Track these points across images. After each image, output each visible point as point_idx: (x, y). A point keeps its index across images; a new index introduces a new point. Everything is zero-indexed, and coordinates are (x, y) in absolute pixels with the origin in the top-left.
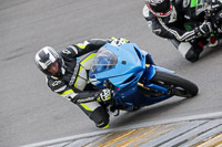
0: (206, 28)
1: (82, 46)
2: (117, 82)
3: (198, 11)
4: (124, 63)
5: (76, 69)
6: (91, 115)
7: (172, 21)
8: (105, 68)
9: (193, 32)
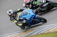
0: (39, 9)
1: (19, 10)
2: (27, 18)
3: (37, 5)
4: (29, 14)
5: (17, 15)
6: (20, 27)
7: (30, 7)
8: (24, 15)
9: (36, 10)
